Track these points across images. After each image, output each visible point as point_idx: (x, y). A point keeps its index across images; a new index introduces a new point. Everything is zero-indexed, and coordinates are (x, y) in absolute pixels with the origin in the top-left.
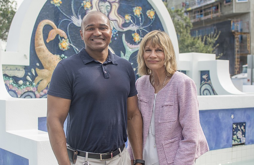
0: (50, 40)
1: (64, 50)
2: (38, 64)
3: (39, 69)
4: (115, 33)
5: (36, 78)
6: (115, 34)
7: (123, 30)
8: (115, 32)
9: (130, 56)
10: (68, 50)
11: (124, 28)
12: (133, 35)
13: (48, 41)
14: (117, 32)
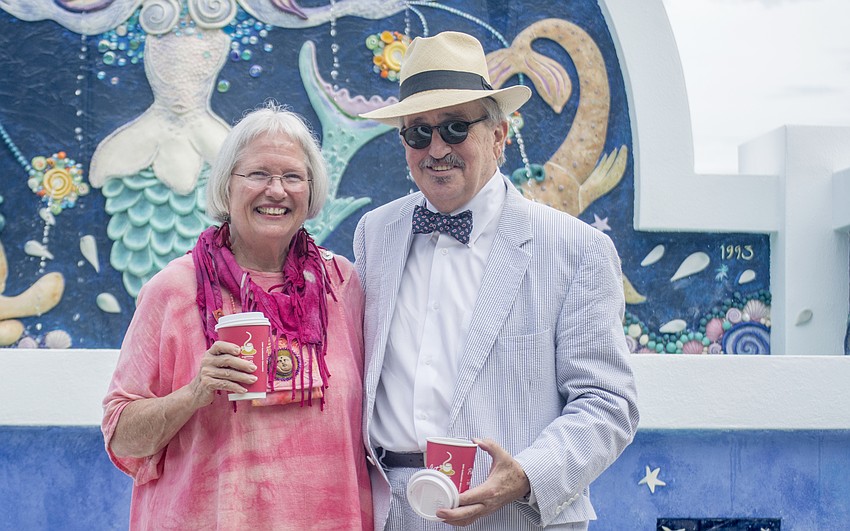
4: (254, 40)
6: (249, 46)
7: (304, 19)
8: (256, 32)
9: (352, 161)
11: (307, 11)
12: (371, 42)
14: (263, 33)
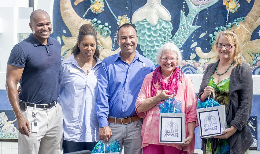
0: (78, 3)
1: (97, 13)
2: (64, 31)
3: (65, 37)
5: (63, 48)
10: (103, 12)
13: (76, 4)
